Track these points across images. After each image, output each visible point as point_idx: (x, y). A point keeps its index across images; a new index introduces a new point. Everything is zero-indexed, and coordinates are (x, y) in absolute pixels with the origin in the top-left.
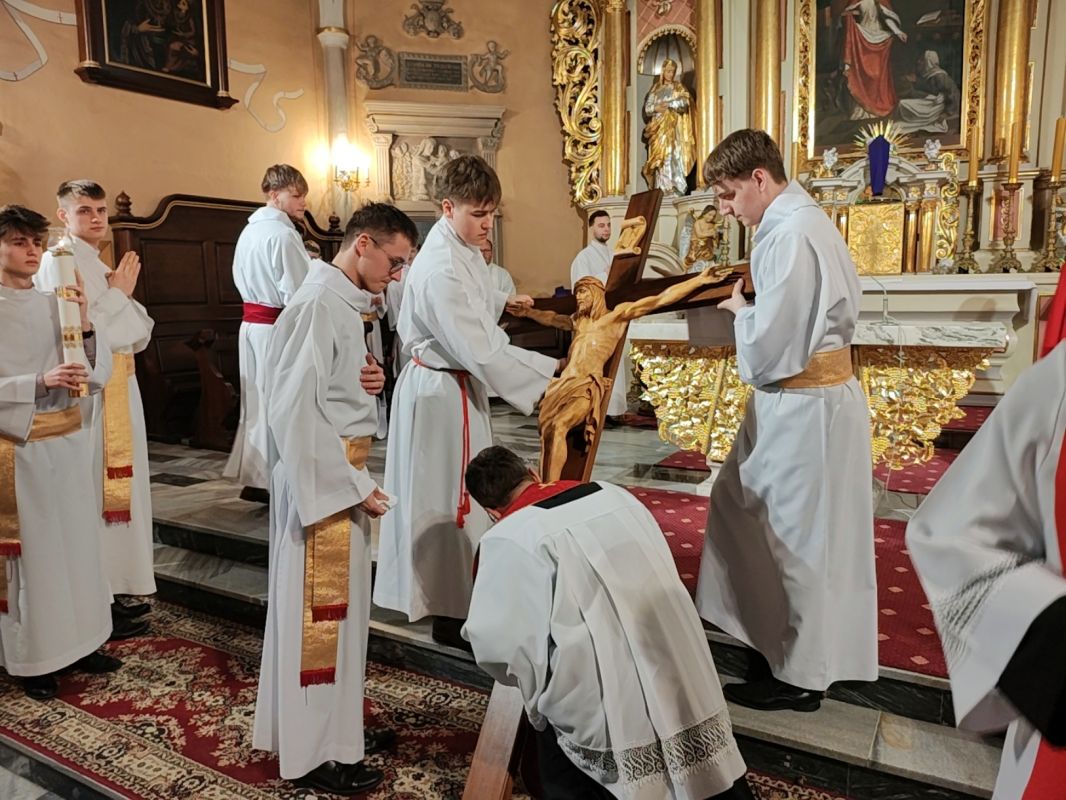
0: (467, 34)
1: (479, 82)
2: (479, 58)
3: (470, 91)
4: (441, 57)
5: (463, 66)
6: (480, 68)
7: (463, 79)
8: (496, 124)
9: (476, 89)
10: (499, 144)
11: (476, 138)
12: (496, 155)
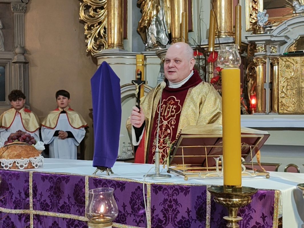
10: (26, 7)
11: (9, 3)
12: (25, 16)
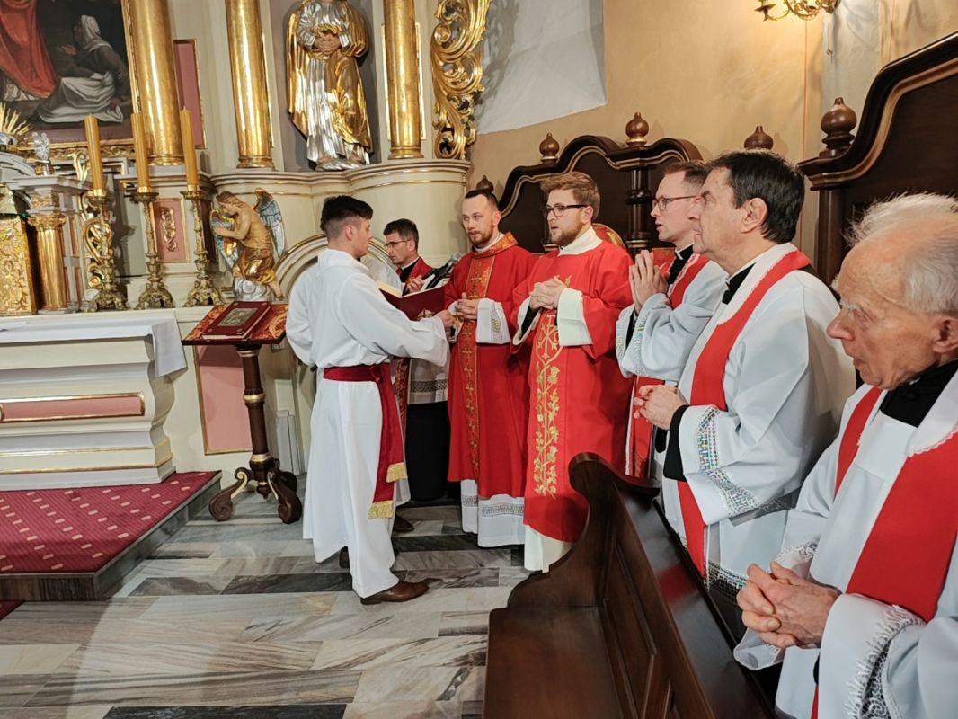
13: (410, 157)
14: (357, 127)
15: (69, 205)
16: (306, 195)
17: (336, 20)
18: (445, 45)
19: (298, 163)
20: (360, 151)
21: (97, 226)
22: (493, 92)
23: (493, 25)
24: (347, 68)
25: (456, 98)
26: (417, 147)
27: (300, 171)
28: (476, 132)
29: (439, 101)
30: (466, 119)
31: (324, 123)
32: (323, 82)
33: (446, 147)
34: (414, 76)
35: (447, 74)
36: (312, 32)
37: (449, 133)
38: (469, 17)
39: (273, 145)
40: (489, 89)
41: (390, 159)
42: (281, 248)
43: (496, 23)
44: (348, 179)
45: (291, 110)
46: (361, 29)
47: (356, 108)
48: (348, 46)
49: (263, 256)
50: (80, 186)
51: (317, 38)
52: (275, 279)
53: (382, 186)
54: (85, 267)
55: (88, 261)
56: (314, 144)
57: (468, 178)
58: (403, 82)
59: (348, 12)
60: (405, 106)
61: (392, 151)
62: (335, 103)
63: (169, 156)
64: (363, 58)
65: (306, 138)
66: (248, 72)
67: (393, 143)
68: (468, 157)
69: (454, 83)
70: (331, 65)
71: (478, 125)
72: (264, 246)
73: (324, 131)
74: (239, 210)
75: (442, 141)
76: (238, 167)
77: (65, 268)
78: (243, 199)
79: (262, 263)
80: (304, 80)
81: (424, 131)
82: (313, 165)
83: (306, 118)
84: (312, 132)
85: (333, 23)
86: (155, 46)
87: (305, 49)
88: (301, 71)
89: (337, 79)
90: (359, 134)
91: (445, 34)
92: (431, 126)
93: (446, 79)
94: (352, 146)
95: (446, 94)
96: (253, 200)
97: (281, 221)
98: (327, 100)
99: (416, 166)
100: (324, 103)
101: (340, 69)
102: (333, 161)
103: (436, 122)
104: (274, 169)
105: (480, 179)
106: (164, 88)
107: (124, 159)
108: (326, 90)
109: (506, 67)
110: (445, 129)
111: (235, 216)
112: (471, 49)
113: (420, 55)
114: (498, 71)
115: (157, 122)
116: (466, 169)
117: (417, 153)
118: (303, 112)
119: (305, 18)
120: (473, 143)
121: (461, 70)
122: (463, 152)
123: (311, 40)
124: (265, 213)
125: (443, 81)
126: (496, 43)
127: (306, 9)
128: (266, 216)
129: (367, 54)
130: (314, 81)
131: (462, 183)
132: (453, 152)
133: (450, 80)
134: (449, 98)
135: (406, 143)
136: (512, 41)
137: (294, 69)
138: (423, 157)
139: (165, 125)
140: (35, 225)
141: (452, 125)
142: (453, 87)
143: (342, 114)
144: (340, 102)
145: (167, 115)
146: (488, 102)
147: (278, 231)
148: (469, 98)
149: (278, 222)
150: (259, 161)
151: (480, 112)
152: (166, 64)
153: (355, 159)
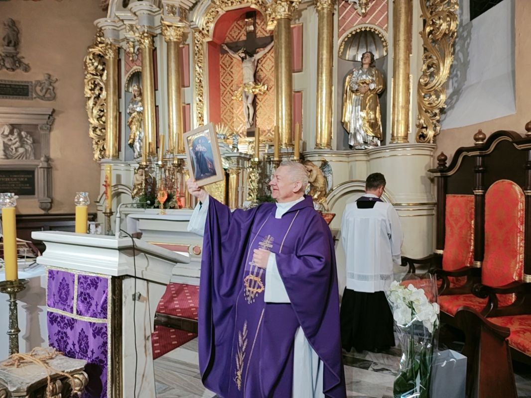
0: (32, 70)
1: (40, 95)
2: (39, 83)
3: (34, 100)
4: (16, 82)
5: (30, 87)
6: (40, 88)
7: (30, 93)
8: (49, 118)
9: (38, 99)
10: (51, 128)
11: (37, 125)
12: (49, 134)
13: (401, 141)
14: (375, 128)
15: (243, 165)
16: (345, 162)
17: (369, 77)
18: (426, 85)
19: (344, 146)
20: (376, 140)
21: (253, 174)
22: (452, 107)
23: (455, 72)
24: (373, 100)
25: (430, 111)
26: (406, 137)
27: (344, 150)
28: (440, 129)
29: (420, 113)
30: (435, 122)
31: (358, 126)
32: (360, 107)
33: (422, 137)
34: (407, 102)
35: (425, 99)
36: (357, 83)
37: (425, 130)
38: (440, 69)
39: (332, 138)
40: (449, 106)
41: (390, 143)
42: (330, 187)
43: (457, 71)
44: (367, 153)
45: (343, 121)
46: (381, 80)
47: (376, 119)
48: (374, 88)
49: (321, 190)
50: (248, 157)
51: (358, 86)
52: (326, 201)
53: (384, 157)
54: (247, 191)
55: (248, 189)
56: (352, 137)
57: (434, 153)
58: (401, 104)
59: (375, 73)
60: (401, 116)
61: (392, 139)
62: (365, 117)
63: (286, 143)
64: (381, 95)
65: (349, 134)
66: (324, 105)
67: (393, 135)
68: (434, 142)
69: (429, 104)
70: (365, 98)
71: (441, 125)
72: (322, 186)
73: (358, 131)
74: (312, 168)
75: (421, 134)
76: (315, 148)
77: (238, 192)
78: (315, 163)
79: (321, 194)
80: (351, 106)
81: (410, 129)
82: (351, 147)
83: (350, 124)
84: (352, 131)
85: (367, 78)
86: (285, 95)
87: (353, 92)
88: (350, 102)
89: (366, 105)
90: (376, 131)
91: (425, 79)
92: (415, 127)
93: (424, 102)
94: (371, 138)
95: (424, 109)
96: (319, 164)
97: (332, 174)
98: (361, 116)
99: (404, 147)
100: (359, 117)
101: (369, 100)
102: (361, 145)
103: (418, 124)
104: (331, 149)
105: (440, 154)
106: (287, 113)
107: (267, 145)
108: (361, 111)
109: (461, 94)
110: (423, 128)
111: (311, 171)
112: (440, 86)
113: (411, 91)
114: (456, 96)
115: (282, 128)
116: (433, 148)
117: (405, 140)
118: (349, 122)
119: (354, 77)
120: (438, 135)
121: (434, 97)
122: (432, 139)
123: (356, 87)
124: (325, 170)
125: (423, 103)
126: (456, 82)
127: (354, 72)
128: (325, 172)
129: (384, 91)
130: (356, 106)
131: (431, 155)
132: (426, 139)
133: (427, 103)
134: (426, 111)
135: (399, 135)
136: (466, 80)
137: (346, 101)
138: (408, 142)
139: (286, 130)
140: (230, 172)
141: (427, 125)
142: (429, 106)
143: (368, 122)
144: (367, 116)
145: (287, 126)
146: (448, 113)
147: (330, 179)
148: (437, 111)
149: (330, 174)
150: (325, 146)
151: (443, 118)
152: (289, 103)
153: (372, 144)
